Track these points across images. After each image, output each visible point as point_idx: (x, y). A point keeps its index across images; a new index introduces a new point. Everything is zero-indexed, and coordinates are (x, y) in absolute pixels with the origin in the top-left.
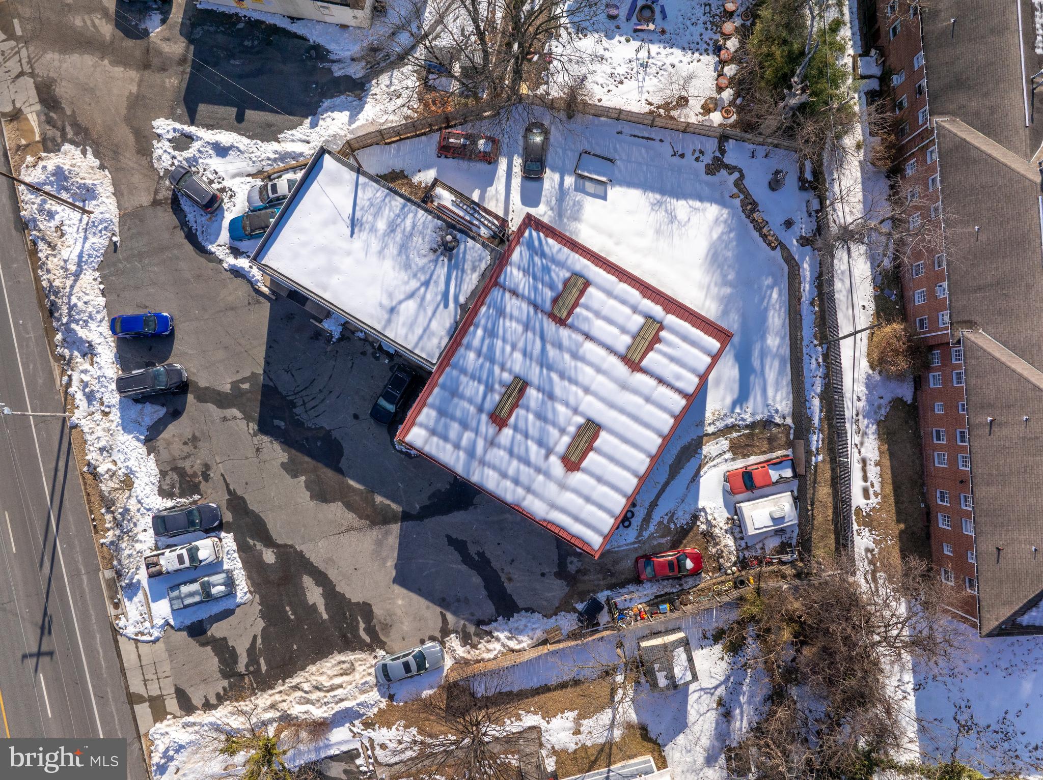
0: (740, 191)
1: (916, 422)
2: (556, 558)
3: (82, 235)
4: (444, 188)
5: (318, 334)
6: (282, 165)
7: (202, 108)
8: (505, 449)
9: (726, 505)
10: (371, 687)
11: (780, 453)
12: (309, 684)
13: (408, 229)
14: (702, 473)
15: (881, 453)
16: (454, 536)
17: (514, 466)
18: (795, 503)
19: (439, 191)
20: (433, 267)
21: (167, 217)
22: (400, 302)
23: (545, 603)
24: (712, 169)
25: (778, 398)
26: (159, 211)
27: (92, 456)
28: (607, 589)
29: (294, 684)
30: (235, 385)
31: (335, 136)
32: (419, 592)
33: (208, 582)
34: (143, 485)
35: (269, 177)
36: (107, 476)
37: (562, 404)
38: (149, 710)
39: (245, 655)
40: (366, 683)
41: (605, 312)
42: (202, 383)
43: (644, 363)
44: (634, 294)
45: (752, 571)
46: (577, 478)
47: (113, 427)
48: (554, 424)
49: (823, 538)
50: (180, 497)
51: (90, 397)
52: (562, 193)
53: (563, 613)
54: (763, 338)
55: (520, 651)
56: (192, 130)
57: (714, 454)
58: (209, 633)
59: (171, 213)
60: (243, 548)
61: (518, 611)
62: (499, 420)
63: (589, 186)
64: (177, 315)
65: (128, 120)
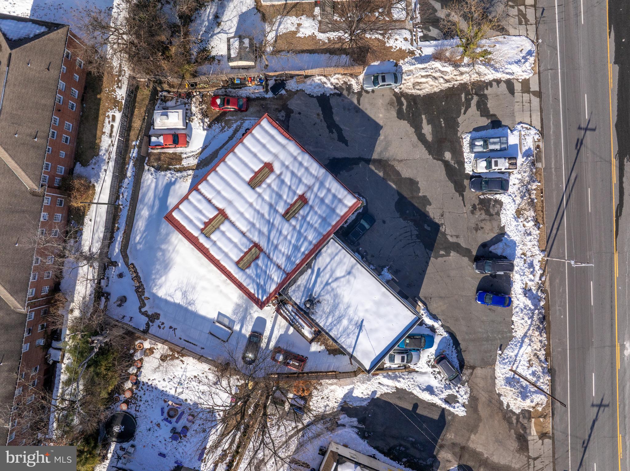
0: (143, 301)
1: (77, 151)
2: (290, 121)
3: (518, 358)
4: (307, 337)
5: (395, 272)
6: (397, 373)
7: (436, 417)
8: (303, 183)
9: (191, 129)
10: (406, 73)
11: (155, 151)
12: (440, 82)
13: (330, 317)
14: (201, 149)
15: (100, 139)
16: (344, 144)
17: (300, 172)
18: (153, 122)
19: (310, 336)
20: (322, 292)
21: (468, 358)
22: (344, 276)
23: (302, 98)
24: (156, 316)
25: (149, 181)
26: (472, 363)
27: (536, 232)
28: (266, 98)
29: (448, 83)
30: (448, 254)
31: (363, 383)
32: (369, 119)
33: (484, 148)
34: (510, 210)
35: (405, 368)
36: (530, 219)
37: (266, 200)
38: (531, 86)
39: (472, 105)
40: (408, 76)
41: (231, 246)
42: (466, 259)
43: (216, 213)
44: (213, 252)
45: (186, 91)
46: (267, 159)
47: (521, 246)
48: (273, 190)
49: (143, 100)
50: (491, 199)
51: (531, 265)
52: (242, 322)
53: (293, 90)
54: (150, 216)
55: (321, 75)
56: (444, 406)
57: (191, 158)
58: (490, 121)
59: (465, 360)
60: (461, 163)
61: (317, 97)
62: (303, 200)
63: (226, 322)
64: (473, 301)
65: (479, 419)
